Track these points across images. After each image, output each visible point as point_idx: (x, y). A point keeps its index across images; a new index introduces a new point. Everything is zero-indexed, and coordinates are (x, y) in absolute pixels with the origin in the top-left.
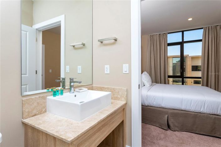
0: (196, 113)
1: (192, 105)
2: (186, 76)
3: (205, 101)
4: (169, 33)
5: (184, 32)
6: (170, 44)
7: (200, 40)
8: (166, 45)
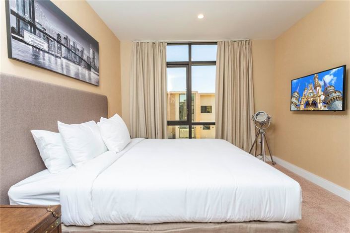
0: (218, 226)
1: (208, 205)
2: (195, 122)
3: (237, 189)
4: (169, 44)
5: (192, 46)
6: (170, 65)
7: (214, 63)
8: (165, 65)
